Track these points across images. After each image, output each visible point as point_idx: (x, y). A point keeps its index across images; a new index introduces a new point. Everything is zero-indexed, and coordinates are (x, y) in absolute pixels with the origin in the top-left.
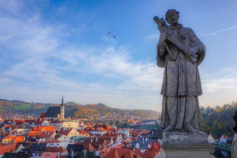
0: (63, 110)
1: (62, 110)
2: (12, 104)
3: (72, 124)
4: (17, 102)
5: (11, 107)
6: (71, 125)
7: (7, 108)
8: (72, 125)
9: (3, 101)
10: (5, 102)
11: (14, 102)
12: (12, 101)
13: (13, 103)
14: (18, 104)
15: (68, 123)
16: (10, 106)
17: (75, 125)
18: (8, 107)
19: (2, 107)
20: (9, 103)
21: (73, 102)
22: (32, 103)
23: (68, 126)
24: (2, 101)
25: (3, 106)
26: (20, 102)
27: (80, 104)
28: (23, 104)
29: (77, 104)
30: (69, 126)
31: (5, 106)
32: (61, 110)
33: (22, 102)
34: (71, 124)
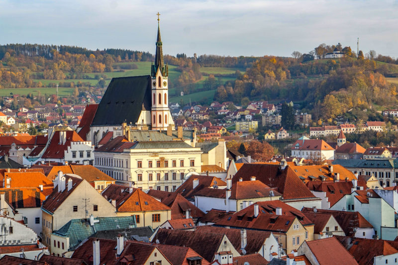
0: (162, 90)
1: (158, 92)
2: (103, 66)
3: (178, 158)
4: (120, 58)
5: (96, 78)
6: (170, 164)
7: (81, 81)
8: (178, 163)
9: (70, 55)
10: (78, 56)
11: (110, 57)
12: (102, 53)
13: (104, 61)
14: (125, 64)
15: (155, 154)
16: (92, 75)
17: (192, 163)
18: (88, 78)
19: (67, 78)
20: (89, 60)
21: (343, 47)
22: (178, 56)
23: (154, 164)
24: (67, 53)
25: (68, 74)
26: (130, 53)
27: (376, 56)
28: (142, 63)
29: (360, 53)
30: (159, 165)
31: (75, 76)
32: (153, 92)
33: (140, 57)
34: (169, 158)
